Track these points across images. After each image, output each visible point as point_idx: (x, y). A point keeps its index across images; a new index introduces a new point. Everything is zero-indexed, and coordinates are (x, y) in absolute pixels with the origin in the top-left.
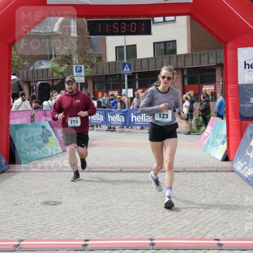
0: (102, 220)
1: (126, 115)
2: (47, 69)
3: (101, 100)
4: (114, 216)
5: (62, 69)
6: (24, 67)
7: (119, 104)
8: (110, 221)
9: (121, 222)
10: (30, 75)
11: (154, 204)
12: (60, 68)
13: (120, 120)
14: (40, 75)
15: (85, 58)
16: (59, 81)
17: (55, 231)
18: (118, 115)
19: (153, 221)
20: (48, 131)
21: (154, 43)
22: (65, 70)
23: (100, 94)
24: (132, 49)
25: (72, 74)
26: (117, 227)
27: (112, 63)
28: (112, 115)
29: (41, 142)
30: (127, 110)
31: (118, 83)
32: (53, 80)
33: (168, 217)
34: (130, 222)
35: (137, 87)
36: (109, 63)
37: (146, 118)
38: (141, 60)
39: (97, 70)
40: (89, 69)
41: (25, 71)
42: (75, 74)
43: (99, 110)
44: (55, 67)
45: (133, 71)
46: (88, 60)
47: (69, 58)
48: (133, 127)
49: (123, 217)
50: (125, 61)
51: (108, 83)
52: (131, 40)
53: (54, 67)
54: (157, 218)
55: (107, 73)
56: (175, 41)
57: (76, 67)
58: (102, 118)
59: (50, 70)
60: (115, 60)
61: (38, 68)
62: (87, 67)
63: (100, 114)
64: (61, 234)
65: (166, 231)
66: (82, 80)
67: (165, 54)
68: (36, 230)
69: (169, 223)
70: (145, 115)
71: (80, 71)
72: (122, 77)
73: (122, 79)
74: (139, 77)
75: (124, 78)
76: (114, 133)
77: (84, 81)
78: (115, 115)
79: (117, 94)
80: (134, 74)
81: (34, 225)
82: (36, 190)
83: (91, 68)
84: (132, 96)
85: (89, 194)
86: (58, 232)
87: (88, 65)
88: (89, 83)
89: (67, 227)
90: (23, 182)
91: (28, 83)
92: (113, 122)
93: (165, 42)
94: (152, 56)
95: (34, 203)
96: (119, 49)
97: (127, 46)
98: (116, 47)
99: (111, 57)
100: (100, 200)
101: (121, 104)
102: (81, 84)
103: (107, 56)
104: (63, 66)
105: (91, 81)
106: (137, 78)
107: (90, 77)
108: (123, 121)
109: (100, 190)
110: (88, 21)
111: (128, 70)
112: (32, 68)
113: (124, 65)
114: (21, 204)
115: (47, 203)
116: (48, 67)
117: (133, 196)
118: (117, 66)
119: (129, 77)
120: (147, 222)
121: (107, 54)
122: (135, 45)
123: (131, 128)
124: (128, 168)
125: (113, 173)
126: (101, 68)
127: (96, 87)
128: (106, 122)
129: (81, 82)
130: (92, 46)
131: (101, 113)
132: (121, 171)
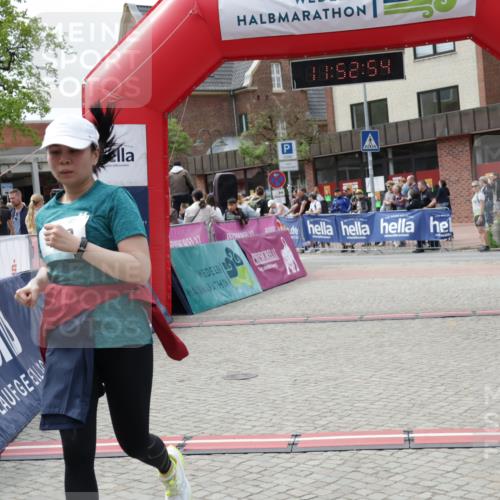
0: (325, 402)
1: (371, 222)
2: (235, 152)
3: (328, 199)
4: (346, 394)
5: (259, 150)
6: (196, 151)
7: (359, 204)
8: (338, 404)
9: (357, 405)
10: (206, 165)
11: (417, 373)
12: (256, 149)
13: (362, 232)
14: (223, 163)
15: (299, 132)
16: (255, 172)
17: (243, 422)
18: (358, 224)
19: (413, 402)
20: (236, 256)
21: (419, 94)
22: (265, 151)
23: (327, 189)
24: (379, 108)
25: (277, 157)
26: (349, 412)
27: (345, 133)
28: (348, 224)
29: (224, 275)
30: (373, 215)
31: (358, 168)
32: (245, 171)
33: (440, 393)
34: (372, 404)
35: (392, 172)
36: (340, 133)
38: (397, 124)
39: (320, 147)
40: (305, 147)
41: (198, 158)
42: (281, 156)
43: (325, 217)
44: (248, 148)
45: (382, 144)
46: (303, 131)
47: (270, 129)
48: (387, 242)
49: (360, 396)
50: (367, 128)
51: (340, 169)
52: (375, 90)
53: (244, 147)
54: (419, 396)
55: (337, 151)
56: (456, 88)
57: (283, 145)
58: (331, 230)
59: (239, 152)
60: (350, 128)
61: (219, 151)
62: (301, 144)
63: (327, 223)
64: (254, 426)
65: (436, 418)
66: (294, 166)
67: (440, 111)
68: (212, 420)
71: (290, 151)
72: (364, 156)
73: (364, 160)
74: (394, 154)
75: (367, 158)
76: (354, 255)
77: (296, 169)
78: (354, 224)
79: (357, 186)
80: (384, 150)
81: (210, 413)
82: (216, 356)
83: (310, 144)
84: (383, 189)
85: (304, 360)
86: (249, 423)
87: (303, 141)
88: (306, 170)
89: (265, 415)
91: (205, 177)
92: (350, 235)
93: (438, 91)
94: (416, 116)
95: (211, 378)
96: (356, 109)
97: (369, 103)
98: (352, 106)
99: (344, 123)
100: (322, 370)
101: (362, 204)
102: (293, 173)
103: (337, 122)
104: (260, 144)
105: (311, 167)
106: (390, 156)
107: (309, 161)
108: (368, 233)
109: (324, 353)
110: (293, 64)
111: (373, 143)
112: (209, 152)
113: (365, 135)
114: (189, 379)
115: (232, 377)
116: (235, 148)
117: (381, 361)
118: (354, 139)
119: (374, 155)
120: (402, 404)
121: (336, 118)
122: (385, 100)
123: (384, 244)
124: (373, 313)
125: (349, 324)
126: (326, 142)
127: (319, 177)
128: (338, 236)
129: (292, 169)
130: (310, 107)
131: (328, 221)
132: (361, 319)
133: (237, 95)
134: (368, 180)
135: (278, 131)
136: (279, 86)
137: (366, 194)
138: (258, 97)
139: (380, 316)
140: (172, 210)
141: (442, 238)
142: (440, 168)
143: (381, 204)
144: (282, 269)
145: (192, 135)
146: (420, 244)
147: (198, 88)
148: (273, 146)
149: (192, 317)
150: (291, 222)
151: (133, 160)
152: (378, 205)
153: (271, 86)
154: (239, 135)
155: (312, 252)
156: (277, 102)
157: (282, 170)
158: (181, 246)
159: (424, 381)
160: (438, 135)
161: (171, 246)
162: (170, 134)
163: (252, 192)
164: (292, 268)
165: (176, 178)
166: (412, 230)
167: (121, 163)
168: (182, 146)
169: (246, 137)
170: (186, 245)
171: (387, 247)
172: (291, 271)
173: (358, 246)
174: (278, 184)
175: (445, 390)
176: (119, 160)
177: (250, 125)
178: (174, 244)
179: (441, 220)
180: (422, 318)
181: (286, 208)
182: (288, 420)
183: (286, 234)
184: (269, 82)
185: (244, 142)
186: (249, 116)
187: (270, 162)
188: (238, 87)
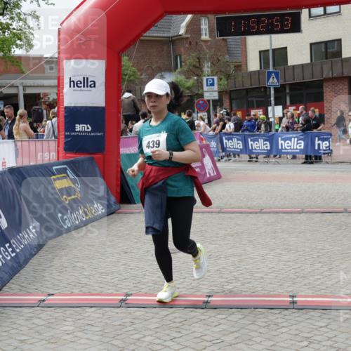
0: (231, 272)
1: (272, 140)
4: (247, 267)
5: (190, 83)
6: (142, 82)
7: (263, 126)
8: (241, 274)
9: (255, 275)
11: (301, 253)
12: (187, 82)
13: (264, 147)
15: (219, 70)
16: (186, 99)
18: (261, 141)
19: (297, 274)
21: (311, 45)
22: (194, 84)
24: (281, 54)
25: (202, 88)
26: (250, 280)
27: (255, 72)
28: (254, 141)
30: (273, 135)
31: (263, 99)
33: (318, 269)
34: (266, 274)
35: (288, 103)
36: (251, 72)
37: (297, 144)
38: (293, 66)
39: (235, 82)
40: (224, 82)
42: (206, 88)
43: (238, 135)
44: (180, 81)
45: (282, 82)
46: (223, 70)
49: (258, 269)
50: (271, 69)
51: (249, 99)
52: (279, 40)
53: (178, 80)
54: (302, 270)
55: (247, 86)
56: (339, 41)
57: (207, 79)
58: (241, 145)
60: (258, 69)
62: (221, 79)
65: (314, 287)
66: (215, 96)
67: (327, 58)
68: (148, 282)
69: (319, 277)
70: (296, 139)
71: (212, 84)
72: (268, 90)
73: (268, 93)
74: (290, 89)
75: (270, 92)
76: (257, 164)
77: (217, 98)
78: (258, 141)
79: (261, 113)
80: (283, 86)
81: (146, 277)
83: (227, 79)
84: (281, 115)
85: (217, 240)
87: (222, 77)
88: (224, 99)
90: (136, 225)
92: (255, 149)
93: (326, 43)
94: (309, 61)
95: (148, 251)
96: (263, 54)
97: (274, 50)
98: (260, 52)
99: (253, 64)
100: (230, 248)
102: (214, 101)
103: (248, 64)
104: (190, 78)
105: (228, 97)
106: (288, 91)
107: (226, 92)
108: (269, 148)
109: (232, 236)
110: (217, 18)
111: (275, 80)
113: (270, 74)
114: (131, 252)
117: (275, 243)
118: (261, 77)
119: (276, 90)
120: (289, 275)
121: (248, 61)
122: (286, 48)
123: (280, 157)
124: (270, 208)
125: (251, 215)
126: (240, 79)
127: (233, 105)
128: (246, 149)
129: (214, 98)
130: (229, 52)
131: (240, 138)
132: (261, 212)
133: (174, 41)
134: (270, 109)
135: (204, 69)
136: (206, 35)
137: (268, 118)
138: (190, 43)
139: (275, 210)
140: (123, 126)
141: (324, 154)
142: (325, 101)
143: (279, 127)
144: (203, 173)
145: (139, 70)
146: (307, 157)
147: (145, 34)
148: (200, 80)
149: (135, 205)
150: (212, 138)
151: (94, 87)
152: (277, 127)
153: (200, 35)
154: (175, 71)
155: (226, 161)
156: (205, 47)
157: (206, 98)
158: (128, 152)
159: (306, 259)
160: (324, 76)
161: (121, 153)
162: (123, 68)
163: (183, 114)
164: (211, 172)
165: (127, 101)
166: (302, 147)
167: (86, 88)
168: (132, 78)
169: (180, 73)
170: (133, 152)
171: (282, 159)
172: (210, 174)
173: (261, 157)
174: (202, 109)
175: (322, 267)
176: (84, 86)
177: (183, 64)
178: (123, 151)
179: (323, 140)
180: (307, 213)
181: (208, 127)
182: (203, 285)
183: (207, 147)
184: (199, 32)
185: (179, 76)
186: (183, 57)
187: (197, 92)
188: (176, 34)
